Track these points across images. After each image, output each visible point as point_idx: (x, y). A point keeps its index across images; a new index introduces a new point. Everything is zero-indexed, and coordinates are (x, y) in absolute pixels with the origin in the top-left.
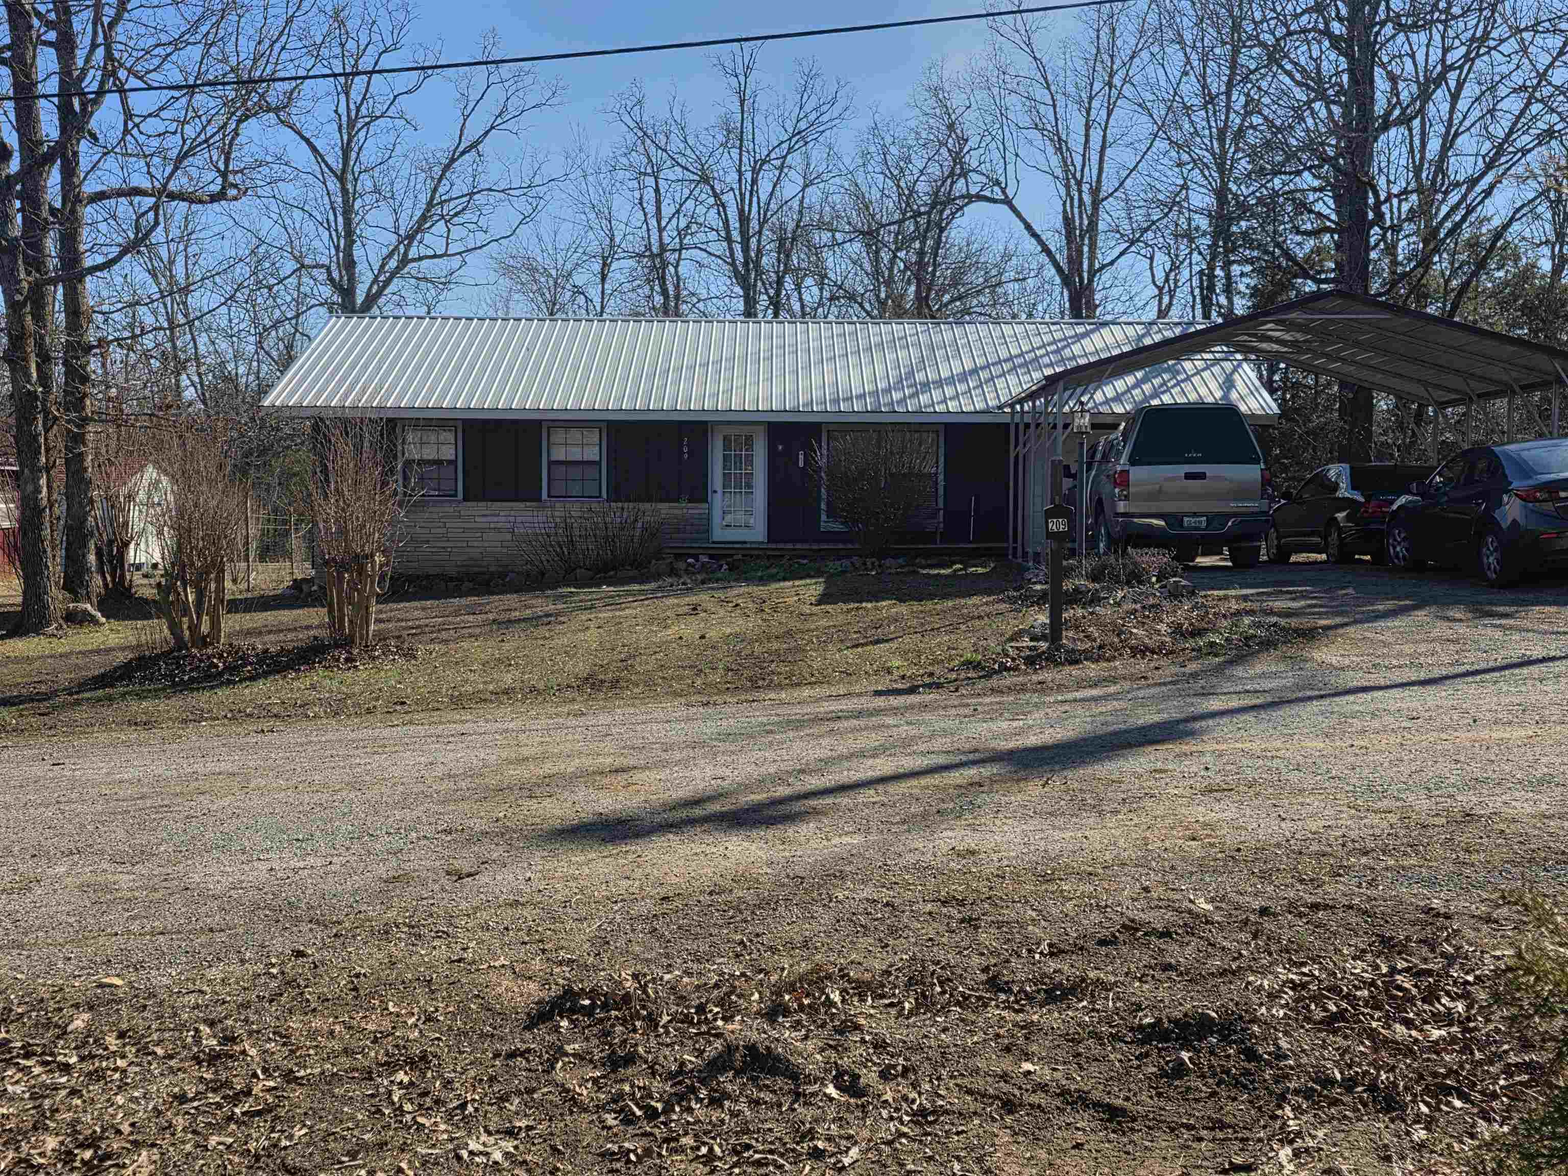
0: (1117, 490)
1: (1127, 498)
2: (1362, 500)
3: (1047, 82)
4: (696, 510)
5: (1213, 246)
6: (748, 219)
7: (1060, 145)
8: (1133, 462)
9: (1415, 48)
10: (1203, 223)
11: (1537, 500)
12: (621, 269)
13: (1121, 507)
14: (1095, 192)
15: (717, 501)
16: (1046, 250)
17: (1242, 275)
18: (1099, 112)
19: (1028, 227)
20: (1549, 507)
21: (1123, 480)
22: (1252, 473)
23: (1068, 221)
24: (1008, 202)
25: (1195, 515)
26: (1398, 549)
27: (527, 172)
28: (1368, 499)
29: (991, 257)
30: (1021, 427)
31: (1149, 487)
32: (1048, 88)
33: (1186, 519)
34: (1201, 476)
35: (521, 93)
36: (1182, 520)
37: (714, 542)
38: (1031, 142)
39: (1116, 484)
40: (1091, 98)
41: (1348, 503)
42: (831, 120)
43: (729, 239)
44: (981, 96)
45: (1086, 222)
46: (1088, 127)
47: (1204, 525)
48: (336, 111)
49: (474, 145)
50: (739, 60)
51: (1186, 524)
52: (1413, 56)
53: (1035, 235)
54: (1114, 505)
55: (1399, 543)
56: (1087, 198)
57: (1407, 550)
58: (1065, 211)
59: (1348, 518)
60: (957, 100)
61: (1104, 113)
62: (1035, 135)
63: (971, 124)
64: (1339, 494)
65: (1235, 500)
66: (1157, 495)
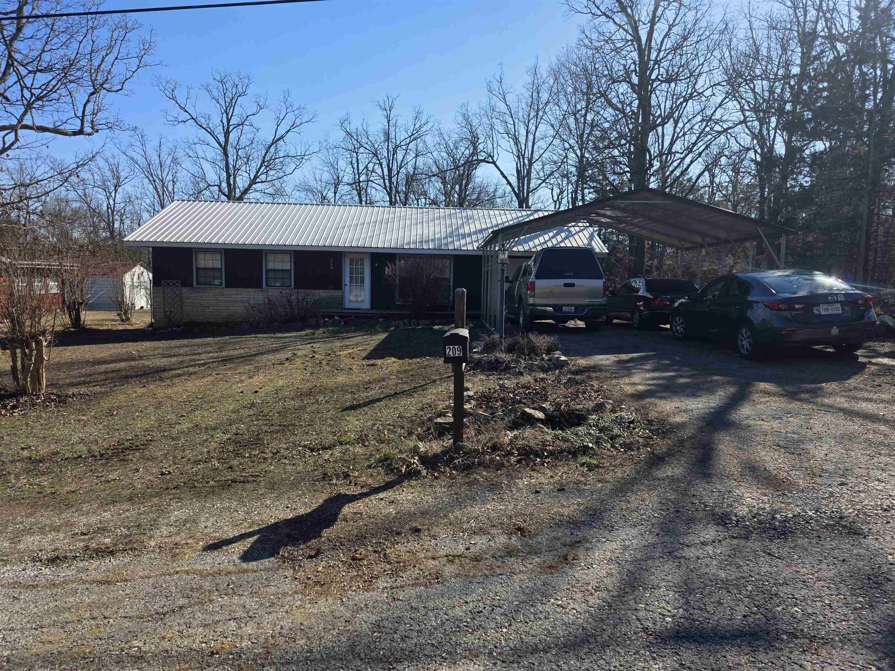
0: (529, 292)
1: (534, 296)
2: (651, 297)
3: (511, 113)
4: (336, 293)
5: (577, 181)
6: (392, 169)
7: (517, 142)
8: (538, 277)
9: (661, 102)
10: (573, 169)
11: (779, 310)
12: (343, 189)
13: (531, 301)
14: (530, 160)
15: (347, 289)
16: (509, 183)
17: (589, 193)
18: (532, 128)
19: (502, 173)
20: (786, 314)
21: (532, 287)
22: (598, 284)
23: (518, 172)
24: (494, 163)
25: (569, 305)
26: (678, 328)
27: (303, 150)
28: (656, 297)
29: (491, 189)
30: (490, 257)
31: (547, 290)
32: (512, 117)
33: (564, 308)
34: (573, 285)
35: (300, 117)
36: (562, 309)
37: (345, 309)
38: (504, 138)
39: (528, 289)
40: (529, 121)
41: (642, 298)
42: (426, 131)
43: (384, 178)
44: (485, 120)
45: (526, 172)
46: (527, 132)
47: (573, 310)
48: (221, 121)
49: (282, 138)
50: (387, 103)
51: (564, 310)
52: (659, 106)
53: (504, 177)
54: (527, 301)
55: (679, 325)
56: (526, 161)
57: (684, 329)
58: (517, 167)
59: (643, 305)
60: (475, 123)
61: (534, 128)
62: (505, 135)
63: (480, 132)
64: (640, 294)
65: (589, 297)
66: (551, 294)
